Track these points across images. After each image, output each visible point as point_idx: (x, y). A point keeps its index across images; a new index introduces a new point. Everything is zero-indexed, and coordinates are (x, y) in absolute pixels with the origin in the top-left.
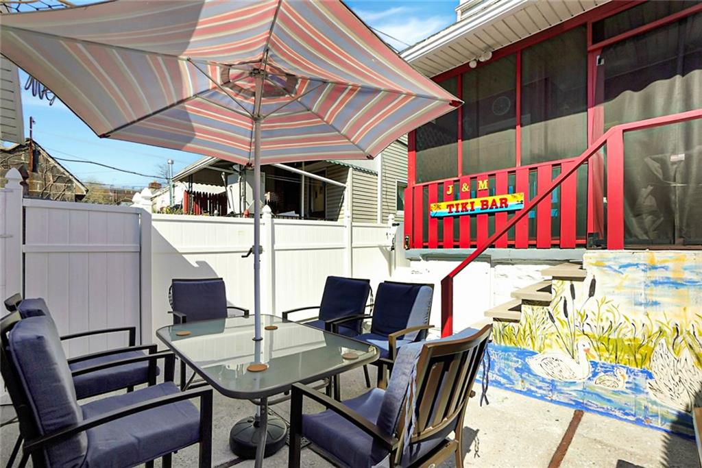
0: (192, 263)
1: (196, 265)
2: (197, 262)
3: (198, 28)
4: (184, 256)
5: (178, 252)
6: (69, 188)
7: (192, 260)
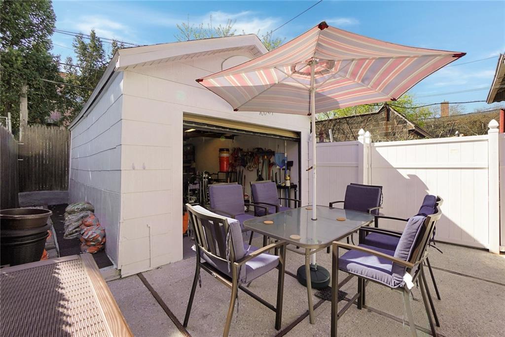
0: (405, 176)
1: (408, 178)
2: (409, 175)
3: (239, 85)
4: (398, 170)
5: (393, 168)
6: (405, 127)
7: (405, 173)
